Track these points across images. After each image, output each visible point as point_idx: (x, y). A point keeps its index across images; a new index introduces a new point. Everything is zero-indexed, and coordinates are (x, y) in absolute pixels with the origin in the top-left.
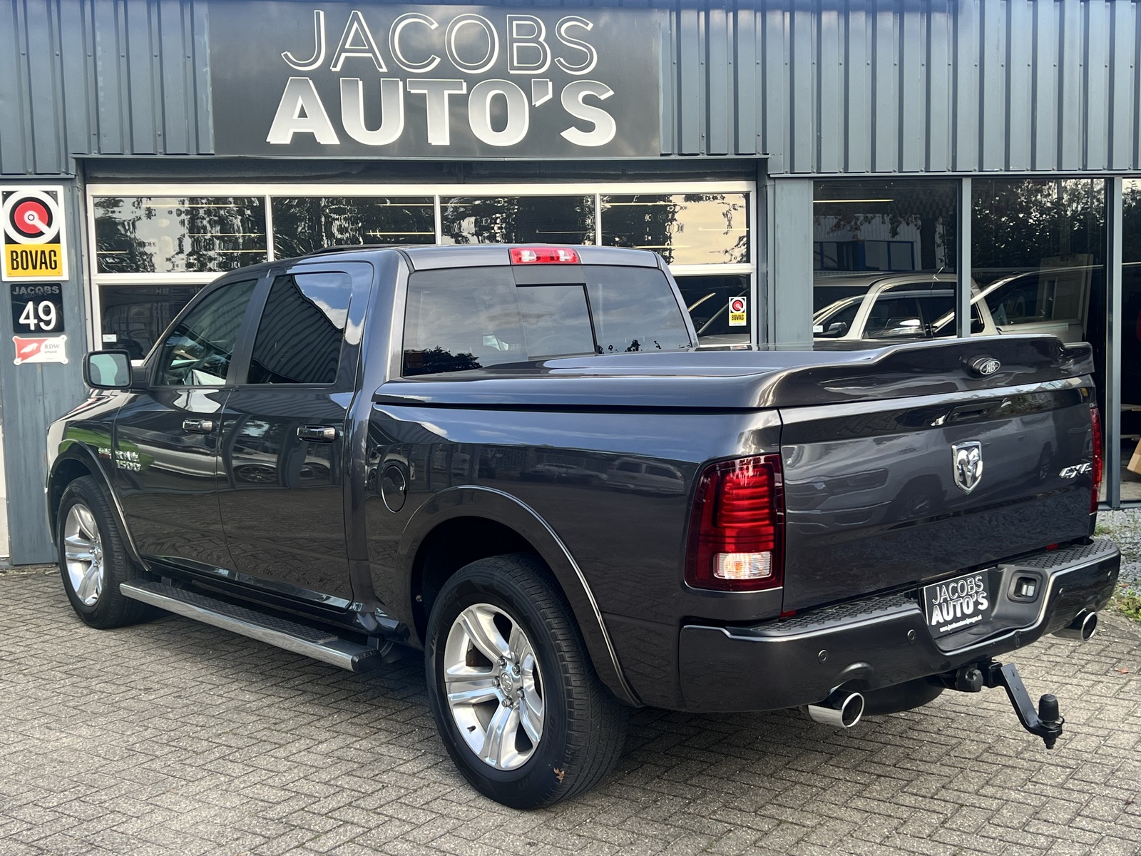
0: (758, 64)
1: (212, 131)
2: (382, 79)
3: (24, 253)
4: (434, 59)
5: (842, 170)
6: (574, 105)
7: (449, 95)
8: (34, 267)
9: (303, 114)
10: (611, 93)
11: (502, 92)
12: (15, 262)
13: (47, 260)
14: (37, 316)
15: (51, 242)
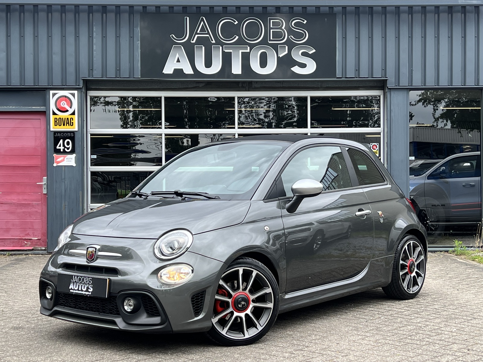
0: (383, 37)
1: (140, 68)
2: (213, 46)
3: (60, 119)
4: (236, 37)
5: (423, 85)
6: (297, 56)
7: (242, 52)
8: (64, 125)
9: (178, 61)
10: (314, 51)
11: (265, 51)
12: (56, 123)
14: (64, 146)
15: (71, 114)
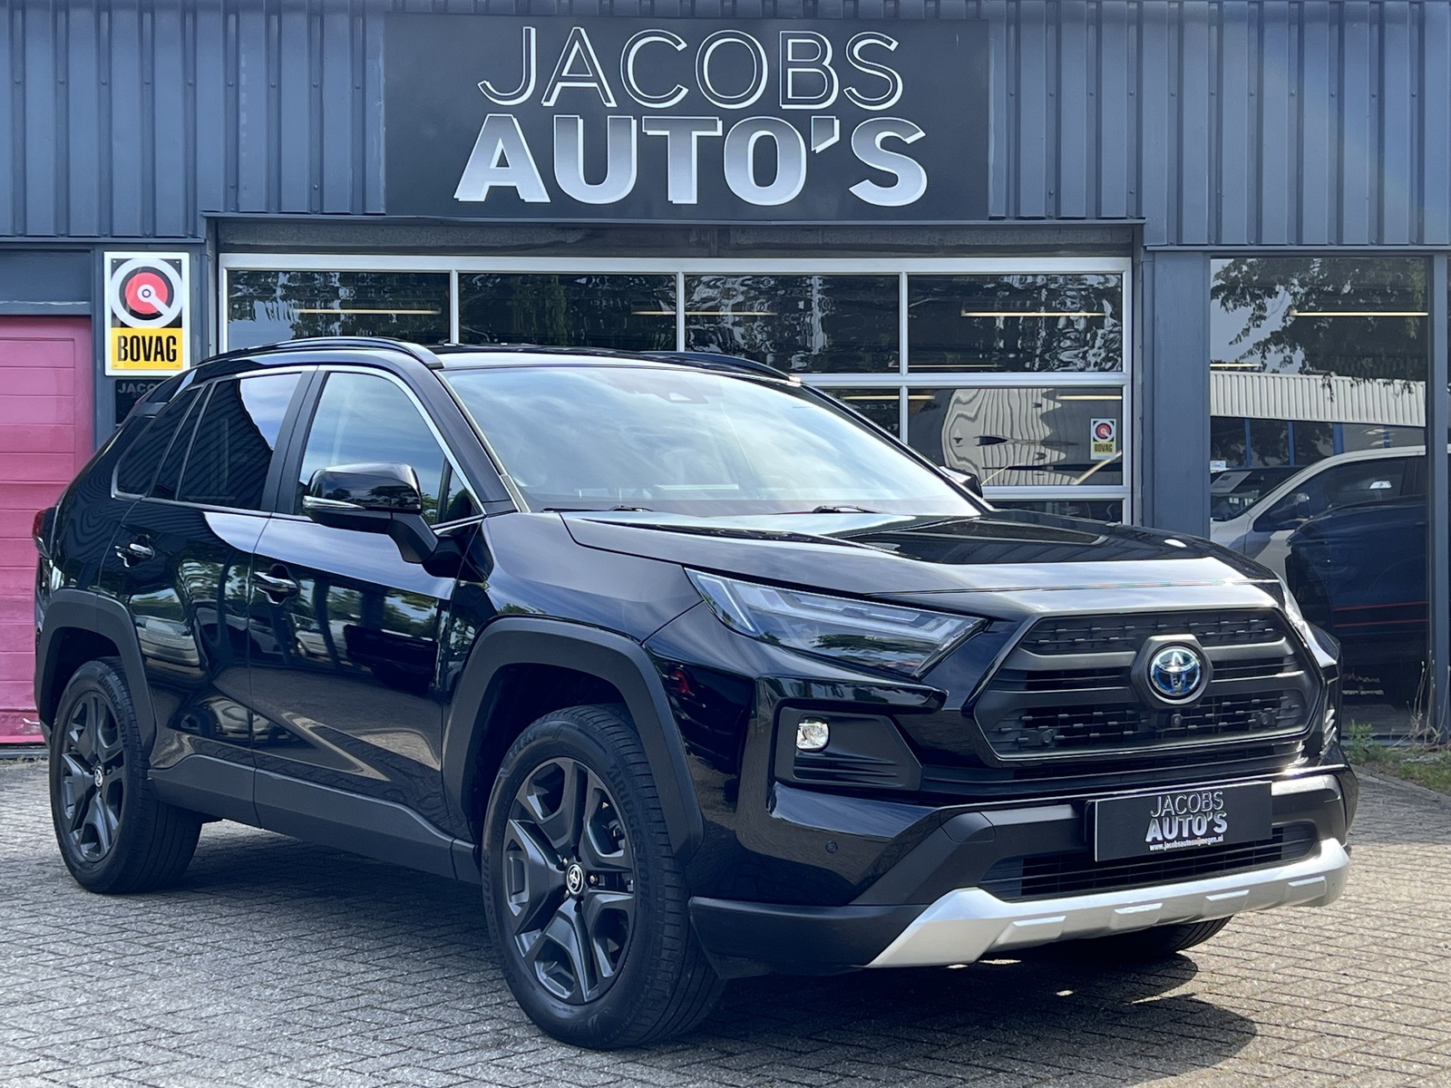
0: (1131, 94)
1: (383, 184)
2: (608, 117)
3: (135, 340)
4: (680, 90)
5: (1252, 242)
6: (870, 149)
7: (698, 137)
8: (147, 358)
9: (503, 162)
10: (922, 134)
11: (772, 134)
12: (123, 351)
13: (163, 350)
15: (168, 326)
